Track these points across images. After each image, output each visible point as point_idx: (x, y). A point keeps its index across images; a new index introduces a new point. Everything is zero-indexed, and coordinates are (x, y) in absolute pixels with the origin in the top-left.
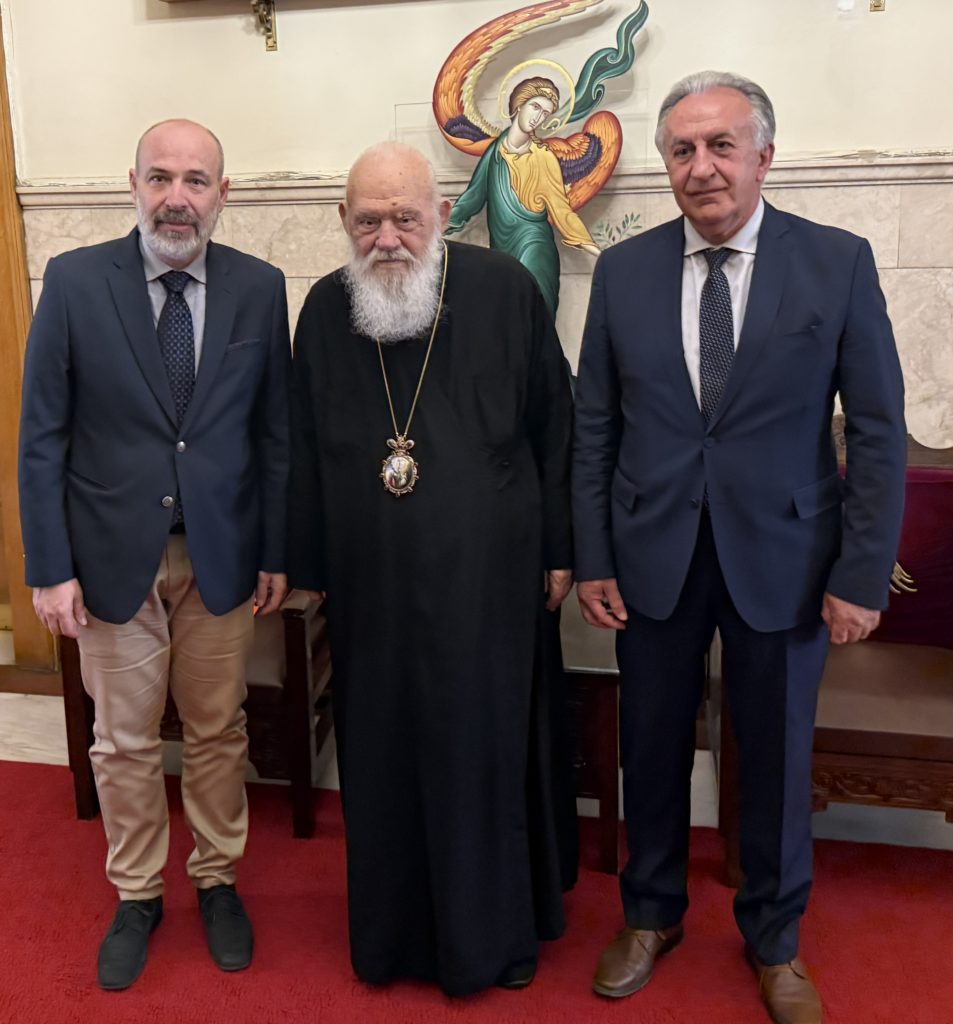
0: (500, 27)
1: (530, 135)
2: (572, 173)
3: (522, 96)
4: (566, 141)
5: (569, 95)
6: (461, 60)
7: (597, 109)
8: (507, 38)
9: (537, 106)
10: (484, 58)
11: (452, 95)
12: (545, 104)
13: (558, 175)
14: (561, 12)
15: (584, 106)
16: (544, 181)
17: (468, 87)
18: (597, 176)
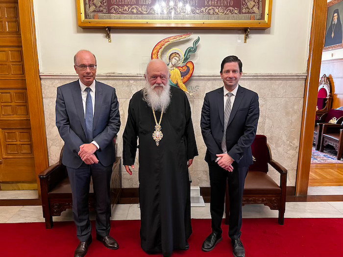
0: (167, 40)
1: (174, 66)
2: (183, 75)
3: (172, 56)
4: (182, 67)
5: (182, 57)
6: (158, 47)
7: (188, 60)
8: (169, 43)
9: (175, 59)
10: (163, 47)
11: (156, 55)
12: (177, 59)
13: (180, 75)
14: (181, 38)
15: (186, 59)
16: (177, 76)
17: (159, 53)
18: (188, 76)
